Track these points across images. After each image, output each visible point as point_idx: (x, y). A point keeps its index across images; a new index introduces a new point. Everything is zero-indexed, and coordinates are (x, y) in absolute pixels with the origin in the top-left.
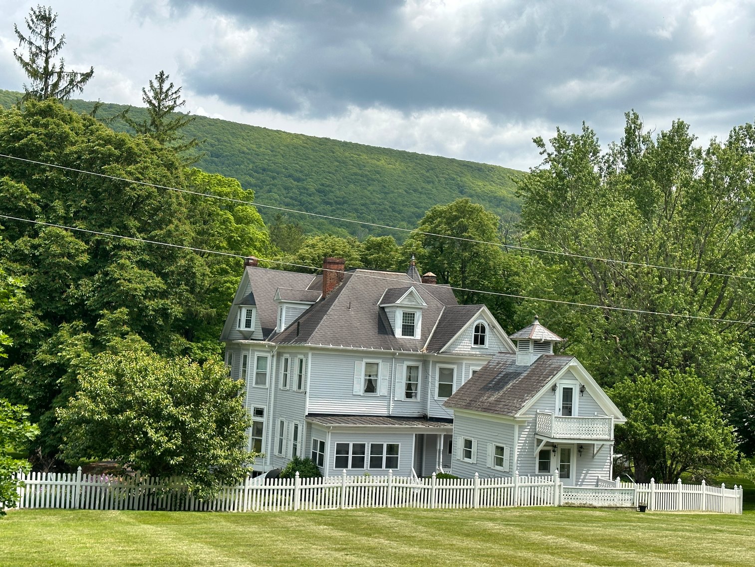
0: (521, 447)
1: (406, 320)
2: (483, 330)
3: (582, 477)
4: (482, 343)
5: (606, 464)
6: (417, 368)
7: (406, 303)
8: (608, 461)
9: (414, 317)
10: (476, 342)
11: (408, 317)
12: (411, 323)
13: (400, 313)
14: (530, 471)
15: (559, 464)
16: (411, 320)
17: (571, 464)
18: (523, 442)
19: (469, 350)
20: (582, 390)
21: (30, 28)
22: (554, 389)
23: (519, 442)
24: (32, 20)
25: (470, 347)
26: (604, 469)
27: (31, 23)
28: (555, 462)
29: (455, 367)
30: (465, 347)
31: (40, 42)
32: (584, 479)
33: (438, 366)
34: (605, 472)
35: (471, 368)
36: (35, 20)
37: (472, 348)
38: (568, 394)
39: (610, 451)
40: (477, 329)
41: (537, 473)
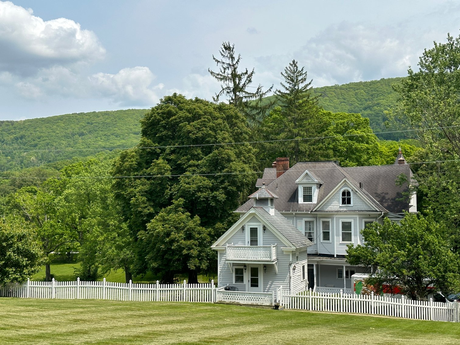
0: (222, 267)
1: (306, 192)
2: (349, 194)
3: (268, 287)
4: (349, 202)
5: (287, 278)
6: (313, 222)
7: (305, 181)
8: (288, 276)
9: (311, 190)
10: (344, 202)
11: (308, 190)
12: (309, 193)
13: (301, 188)
14: (229, 282)
15: (250, 277)
16: (309, 191)
17: (259, 277)
18: (223, 263)
19: (338, 208)
20: (265, 228)
22: (243, 229)
23: (221, 263)
24: (223, 51)
25: (339, 206)
26: (285, 282)
28: (247, 277)
29: (330, 220)
30: (335, 206)
31: (229, 61)
32: (270, 288)
33: (322, 220)
34: (287, 284)
35: (340, 220)
36: (224, 50)
37: (340, 207)
38: (254, 232)
39: (289, 269)
40: (344, 194)
41: (234, 283)
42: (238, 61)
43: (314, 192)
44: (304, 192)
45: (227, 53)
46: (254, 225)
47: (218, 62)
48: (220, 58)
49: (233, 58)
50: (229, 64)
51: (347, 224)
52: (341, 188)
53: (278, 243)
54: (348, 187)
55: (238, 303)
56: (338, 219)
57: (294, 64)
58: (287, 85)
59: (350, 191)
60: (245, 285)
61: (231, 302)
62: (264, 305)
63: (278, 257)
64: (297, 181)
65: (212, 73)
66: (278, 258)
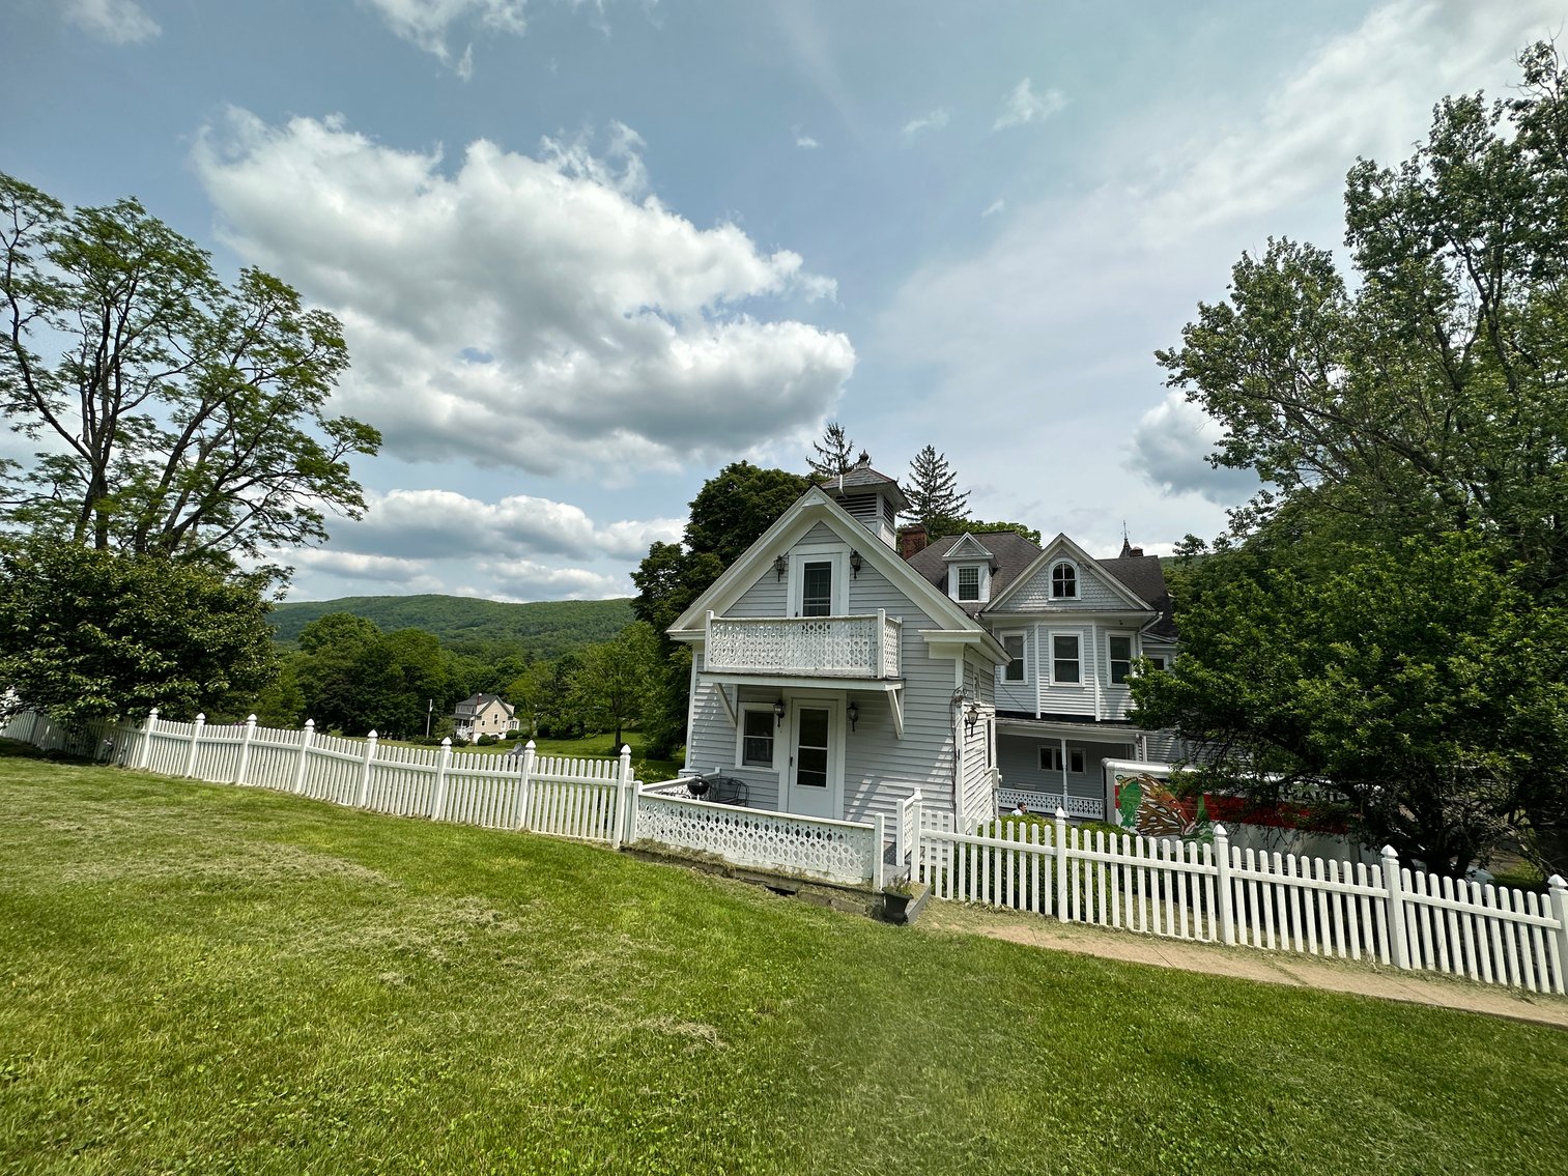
0: (702, 704)
1: (965, 578)
2: (1070, 573)
3: (864, 788)
4: (1071, 592)
5: (941, 757)
7: (963, 555)
8: (945, 749)
9: (977, 574)
10: (1058, 592)
11: (969, 574)
12: (973, 581)
13: (954, 570)
14: (723, 760)
15: (796, 746)
16: (973, 578)
17: (830, 749)
18: (708, 691)
19: (1044, 605)
20: (857, 563)
21: (827, 442)
22: (781, 568)
23: (699, 691)
24: (828, 436)
25: (1046, 601)
26: (934, 772)
27: (828, 439)
28: (786, 745)
29: (1024, 633)
30: (1037, 602)
31: (835, 450)
32: (871, 792)
33: (1004, 634)
34: (940, 781)
35: (1050, 633)
36: (830, 435)
37: (1050, 602)
38: (818, 578)
39: (953, 721)
40: (1057, 573)
41: (739, 765)
42: (849, 449)
43: (983, 577)
44: (960, 578)
45: (834, 440)
46: (817, 553)
47: (821, 451)
48: (824, 445)
49: (842, 446)
51: (1069, 643)
52: (1051, 561)
54: (1069, 557)
56: (1044, 630)
57: (930, 451)
59: (1074, 565)
60: (778, 775)
62: (831, 880)
63: (907, 669)
64: (947, 555)
66: (908, 677)
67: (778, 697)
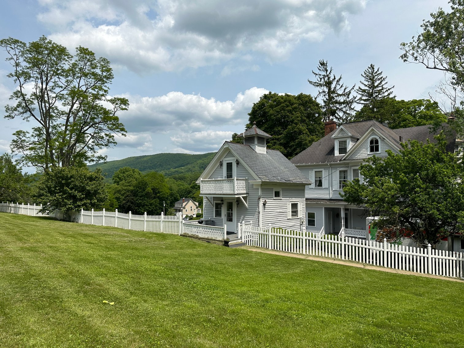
1: (341, 145)
2: (377, 142)
3: (240, 222)
4: (377, 150)
5: (256, 213)
6: (347, 171)
7: (340, 135)
8: (257, 211)
9: (346, 143)
10: (372, 150)
11: (343, 143)
12: (344, 146)
13: (336, 142)
14: (211, 216)
15: (226, 212)
16: (344, 145)
17: (233, 212)
19: (366, 156)
20: (238, 163)
21: (319, 69)
22: (221, 165)
24: (320, 67)
25: (367, 154)
26: (255, 217)
27: (319, 68)
28: (224, 211)
30: (363, 155)
31: (324, 73)
33: (352, 168)
34: (256, 219)
36: (321, 66)
38: (229, 166)
39: (258, 204)
40: (372, 142)
41: (214, 217)
42: (331, 72)
43: (348, 144)
44: (339, 145)
45: (322, 68)
46: (229, 160)
47: (316, 74)
48: (317, 72)
49: (327, 71)
50: (324, 75)
52: (369, 137)
53: (249, 177)
54: (376, 135)
55: (197, 236)
57: (372, 67)
58: (366, 83)
59: (378, 138)
60: (222, 219)
61: (192, 235)
62: (217, 239)
64: (333, 136)
65: (310, 82)
67: (222, 200)
